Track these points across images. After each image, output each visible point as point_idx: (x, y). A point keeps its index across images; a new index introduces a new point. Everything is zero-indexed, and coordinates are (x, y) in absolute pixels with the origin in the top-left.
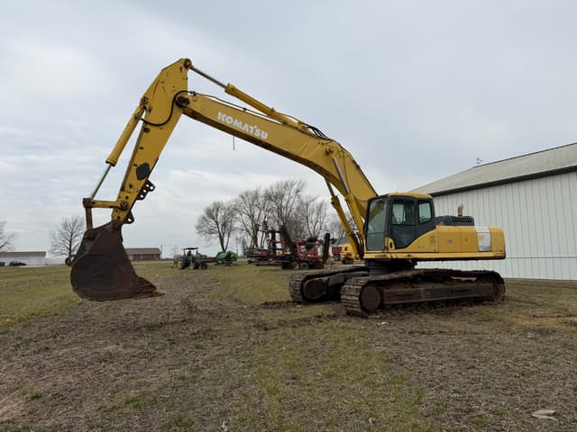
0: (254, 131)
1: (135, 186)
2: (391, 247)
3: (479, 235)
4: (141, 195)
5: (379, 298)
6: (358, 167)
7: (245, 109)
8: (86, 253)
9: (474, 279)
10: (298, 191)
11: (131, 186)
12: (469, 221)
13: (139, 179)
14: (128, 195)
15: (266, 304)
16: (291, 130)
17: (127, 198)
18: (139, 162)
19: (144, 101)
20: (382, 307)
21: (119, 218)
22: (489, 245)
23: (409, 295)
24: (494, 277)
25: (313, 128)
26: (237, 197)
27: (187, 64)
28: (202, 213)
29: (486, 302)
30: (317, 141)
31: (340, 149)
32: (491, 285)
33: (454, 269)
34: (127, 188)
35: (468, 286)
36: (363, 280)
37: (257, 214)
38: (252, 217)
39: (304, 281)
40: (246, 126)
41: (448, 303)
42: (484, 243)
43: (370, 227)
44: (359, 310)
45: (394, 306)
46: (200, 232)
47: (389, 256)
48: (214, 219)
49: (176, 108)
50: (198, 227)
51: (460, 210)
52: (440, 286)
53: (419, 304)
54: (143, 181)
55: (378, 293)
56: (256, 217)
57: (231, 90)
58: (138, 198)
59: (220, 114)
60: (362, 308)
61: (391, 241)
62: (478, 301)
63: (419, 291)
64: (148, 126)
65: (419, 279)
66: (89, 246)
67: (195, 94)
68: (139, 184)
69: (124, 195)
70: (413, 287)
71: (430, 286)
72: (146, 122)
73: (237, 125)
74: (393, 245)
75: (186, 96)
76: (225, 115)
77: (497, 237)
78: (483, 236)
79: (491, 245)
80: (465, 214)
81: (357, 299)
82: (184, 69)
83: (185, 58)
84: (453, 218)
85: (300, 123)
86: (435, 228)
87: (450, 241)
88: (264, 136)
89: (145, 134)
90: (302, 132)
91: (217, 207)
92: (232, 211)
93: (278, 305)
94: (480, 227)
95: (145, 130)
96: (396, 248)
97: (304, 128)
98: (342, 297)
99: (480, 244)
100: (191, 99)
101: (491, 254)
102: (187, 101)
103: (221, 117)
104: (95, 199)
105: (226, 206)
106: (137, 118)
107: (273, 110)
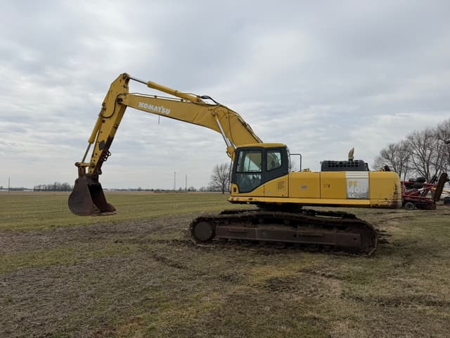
0: (161, 110)
1: (98, 154)
2: (235, 191)
3: (348, 181)
5: (211, 233)
7: (156, 96)
13: (100, 150)
14: (95, 159)
17: (94, 161)
18: (100, 140)
19: (104, 104)
22: (365, 191)
30: (207, 108)
34: (95, 155)
42: (357, 190)
49: (117, 105)
51: (352, 153)
54: (102, 151)
55: (209, 228)
57: (151, 85)
58: (104, 160)
59: (140, 103)
60: (194, 237)
68: (100, 153)
73: (151, 108)
74: (237, 190)
76: (143, 104)
78: (356, 182)
79: (368, 193)
82: (122, 80)
83: (124, 73)
87: (304, 187)
88: (168, 112)
89: (103, 124)
95: (103, 122)
99: (351, 190)
100: (123, 98)
103: (141, 106)
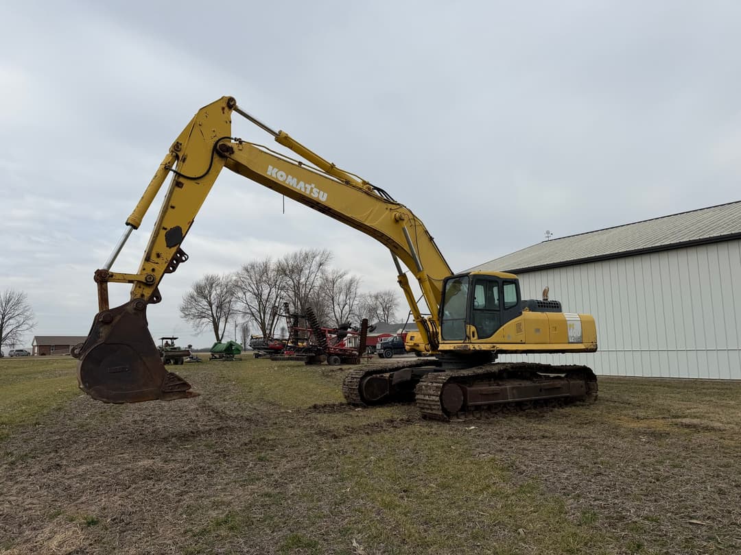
0: (311, 191)
1: (163, 255)
2: (474, 336)
3: (568, 322)
4: (172, 267)
5: (462, 398)
6: (431, 239)
7: (300, 163)
8: (101, 341)
9: (563, 375)
10: (321, 264)
11: (158, 256)
12: (556, 307)
13: (169, 246)
14: (155, 266)
15: (315, 407)
16: (353, 191)
17: (153, 270)
18: (170, 225)
19: (176, 147)
20: (465, 409)
21: (143, 295)
22: (579, 335)
23: (495, 394)
24: (585, 373)
25: (379, 190)
26: (239, 269)
27: (230, 104)
28: (191, 290)
29: (578, 403)
30: (385, 206)
31: (411, 217)
32: (582, 382)
33: (543, 363)
34: (153, 257)
35: (558, 383)
36: (444, 376)
37: (266, 292)
38: (258, 296)
39: (362, 379)
40: (302, 184)
41: (537, 404)
42: (575, 332)
43: (446, 312)
44: (440, 413)
45: (478, 408)
46: (186, 315)
47: (471, 347)
48: (205, 297)
49: (216, 158)
50: (183, 309)
51: (545, 293)
52: (528, 384)
53: (506, 405)
54: (174, 250)
55: (460, 392)
56: (265, 297)
57: (283, 139)
58: (167, 271)
59: (270, 168)
60: (444, 410)
61: (473, 329)
62: (569, 401)
63: (506, 389)
64: (181, 180)
65: (505, 375)
66: (104, 330)
67: (241, 142)
68: (168, 253)
69: (150, 266)
70: (498, 385)
71: (516, 383)
72: (178, 174)
73: (291, 182)
74: (476, 334)
75: (229, 145)
76: (276, 170)
77: (588, 325)
78: (573, 325)
80: (551, 298)
81: (437, 398)
82: (226, 109)
83: (228, 95)
84: (538, 302)
85: (365, 183)
86: (521, 314)
87: (538, 330)
88: (323, 198)
89: (177, 189)
90: (368, 194)
91: (211, 282)
92: (232, 289)
93: (331, 408)
94: (569, 314)
95: (177, 184)
96: (479, 338)
97: (369, 189)
98: (417, 397)
99: (571, 333)
100: (235, 148)
101: (581, 346)
102: (231, 150)
103: (272, 173)
104: (111, 270)
105: (223, 281)
106: (167, 168)
107: (333, 166)
